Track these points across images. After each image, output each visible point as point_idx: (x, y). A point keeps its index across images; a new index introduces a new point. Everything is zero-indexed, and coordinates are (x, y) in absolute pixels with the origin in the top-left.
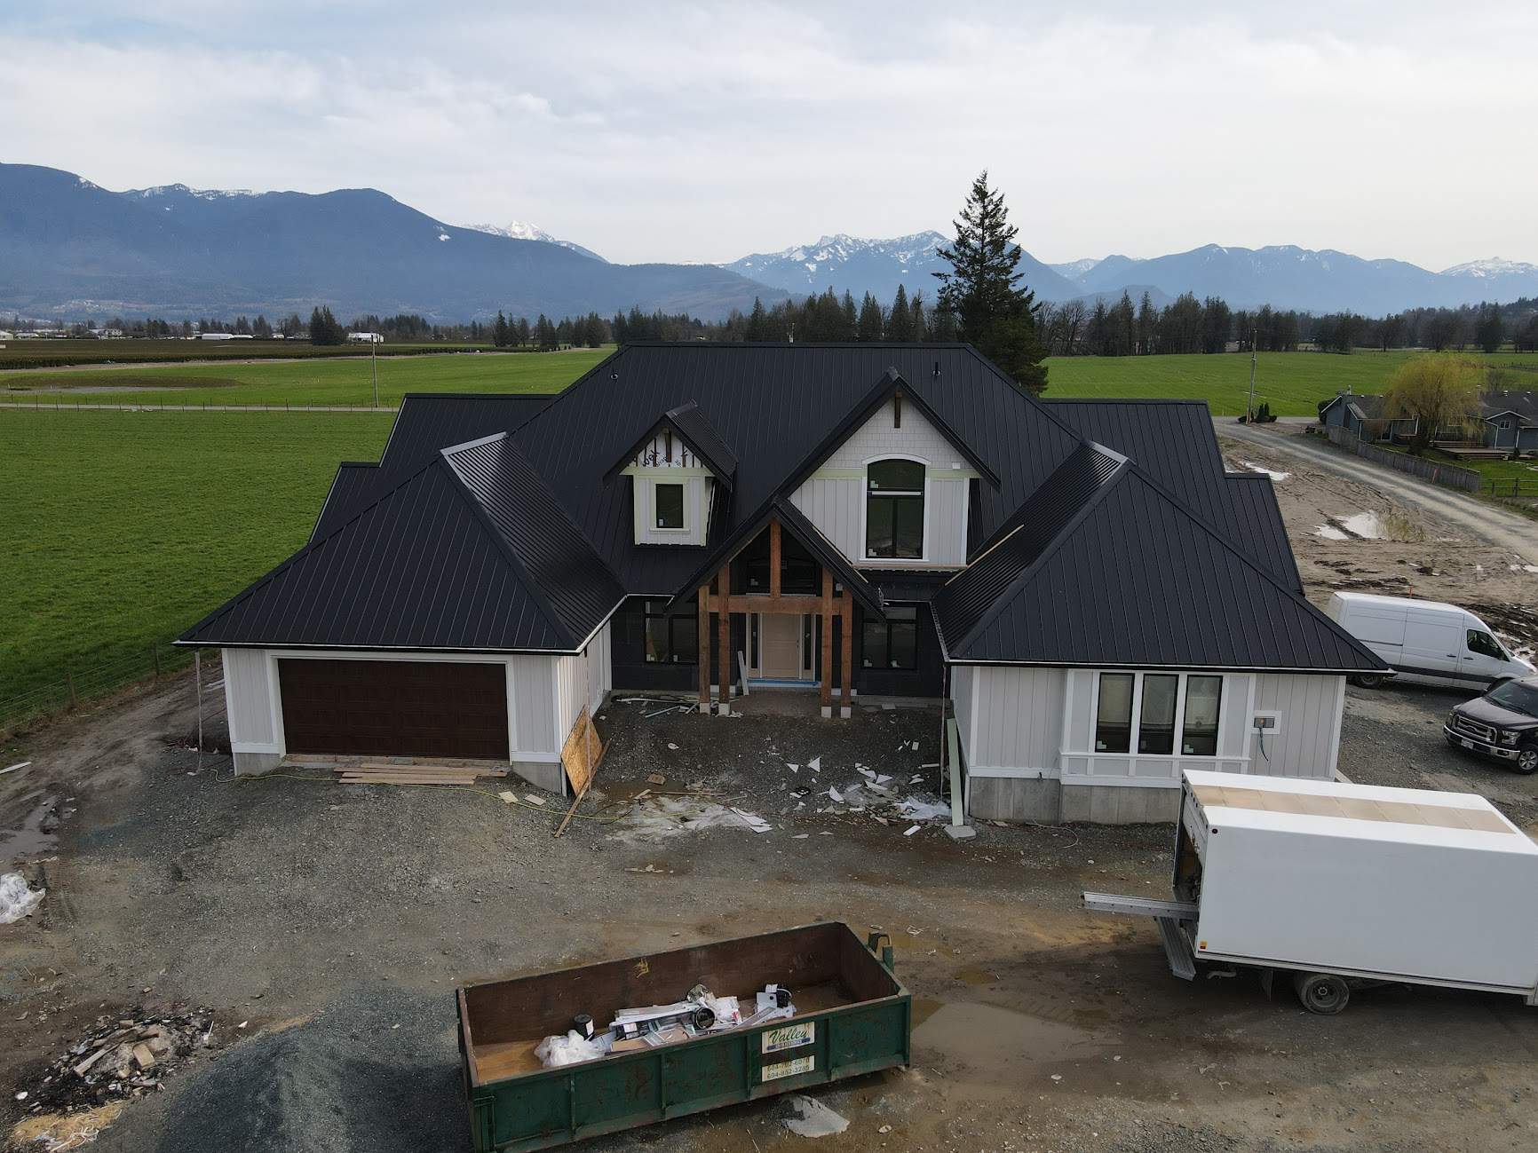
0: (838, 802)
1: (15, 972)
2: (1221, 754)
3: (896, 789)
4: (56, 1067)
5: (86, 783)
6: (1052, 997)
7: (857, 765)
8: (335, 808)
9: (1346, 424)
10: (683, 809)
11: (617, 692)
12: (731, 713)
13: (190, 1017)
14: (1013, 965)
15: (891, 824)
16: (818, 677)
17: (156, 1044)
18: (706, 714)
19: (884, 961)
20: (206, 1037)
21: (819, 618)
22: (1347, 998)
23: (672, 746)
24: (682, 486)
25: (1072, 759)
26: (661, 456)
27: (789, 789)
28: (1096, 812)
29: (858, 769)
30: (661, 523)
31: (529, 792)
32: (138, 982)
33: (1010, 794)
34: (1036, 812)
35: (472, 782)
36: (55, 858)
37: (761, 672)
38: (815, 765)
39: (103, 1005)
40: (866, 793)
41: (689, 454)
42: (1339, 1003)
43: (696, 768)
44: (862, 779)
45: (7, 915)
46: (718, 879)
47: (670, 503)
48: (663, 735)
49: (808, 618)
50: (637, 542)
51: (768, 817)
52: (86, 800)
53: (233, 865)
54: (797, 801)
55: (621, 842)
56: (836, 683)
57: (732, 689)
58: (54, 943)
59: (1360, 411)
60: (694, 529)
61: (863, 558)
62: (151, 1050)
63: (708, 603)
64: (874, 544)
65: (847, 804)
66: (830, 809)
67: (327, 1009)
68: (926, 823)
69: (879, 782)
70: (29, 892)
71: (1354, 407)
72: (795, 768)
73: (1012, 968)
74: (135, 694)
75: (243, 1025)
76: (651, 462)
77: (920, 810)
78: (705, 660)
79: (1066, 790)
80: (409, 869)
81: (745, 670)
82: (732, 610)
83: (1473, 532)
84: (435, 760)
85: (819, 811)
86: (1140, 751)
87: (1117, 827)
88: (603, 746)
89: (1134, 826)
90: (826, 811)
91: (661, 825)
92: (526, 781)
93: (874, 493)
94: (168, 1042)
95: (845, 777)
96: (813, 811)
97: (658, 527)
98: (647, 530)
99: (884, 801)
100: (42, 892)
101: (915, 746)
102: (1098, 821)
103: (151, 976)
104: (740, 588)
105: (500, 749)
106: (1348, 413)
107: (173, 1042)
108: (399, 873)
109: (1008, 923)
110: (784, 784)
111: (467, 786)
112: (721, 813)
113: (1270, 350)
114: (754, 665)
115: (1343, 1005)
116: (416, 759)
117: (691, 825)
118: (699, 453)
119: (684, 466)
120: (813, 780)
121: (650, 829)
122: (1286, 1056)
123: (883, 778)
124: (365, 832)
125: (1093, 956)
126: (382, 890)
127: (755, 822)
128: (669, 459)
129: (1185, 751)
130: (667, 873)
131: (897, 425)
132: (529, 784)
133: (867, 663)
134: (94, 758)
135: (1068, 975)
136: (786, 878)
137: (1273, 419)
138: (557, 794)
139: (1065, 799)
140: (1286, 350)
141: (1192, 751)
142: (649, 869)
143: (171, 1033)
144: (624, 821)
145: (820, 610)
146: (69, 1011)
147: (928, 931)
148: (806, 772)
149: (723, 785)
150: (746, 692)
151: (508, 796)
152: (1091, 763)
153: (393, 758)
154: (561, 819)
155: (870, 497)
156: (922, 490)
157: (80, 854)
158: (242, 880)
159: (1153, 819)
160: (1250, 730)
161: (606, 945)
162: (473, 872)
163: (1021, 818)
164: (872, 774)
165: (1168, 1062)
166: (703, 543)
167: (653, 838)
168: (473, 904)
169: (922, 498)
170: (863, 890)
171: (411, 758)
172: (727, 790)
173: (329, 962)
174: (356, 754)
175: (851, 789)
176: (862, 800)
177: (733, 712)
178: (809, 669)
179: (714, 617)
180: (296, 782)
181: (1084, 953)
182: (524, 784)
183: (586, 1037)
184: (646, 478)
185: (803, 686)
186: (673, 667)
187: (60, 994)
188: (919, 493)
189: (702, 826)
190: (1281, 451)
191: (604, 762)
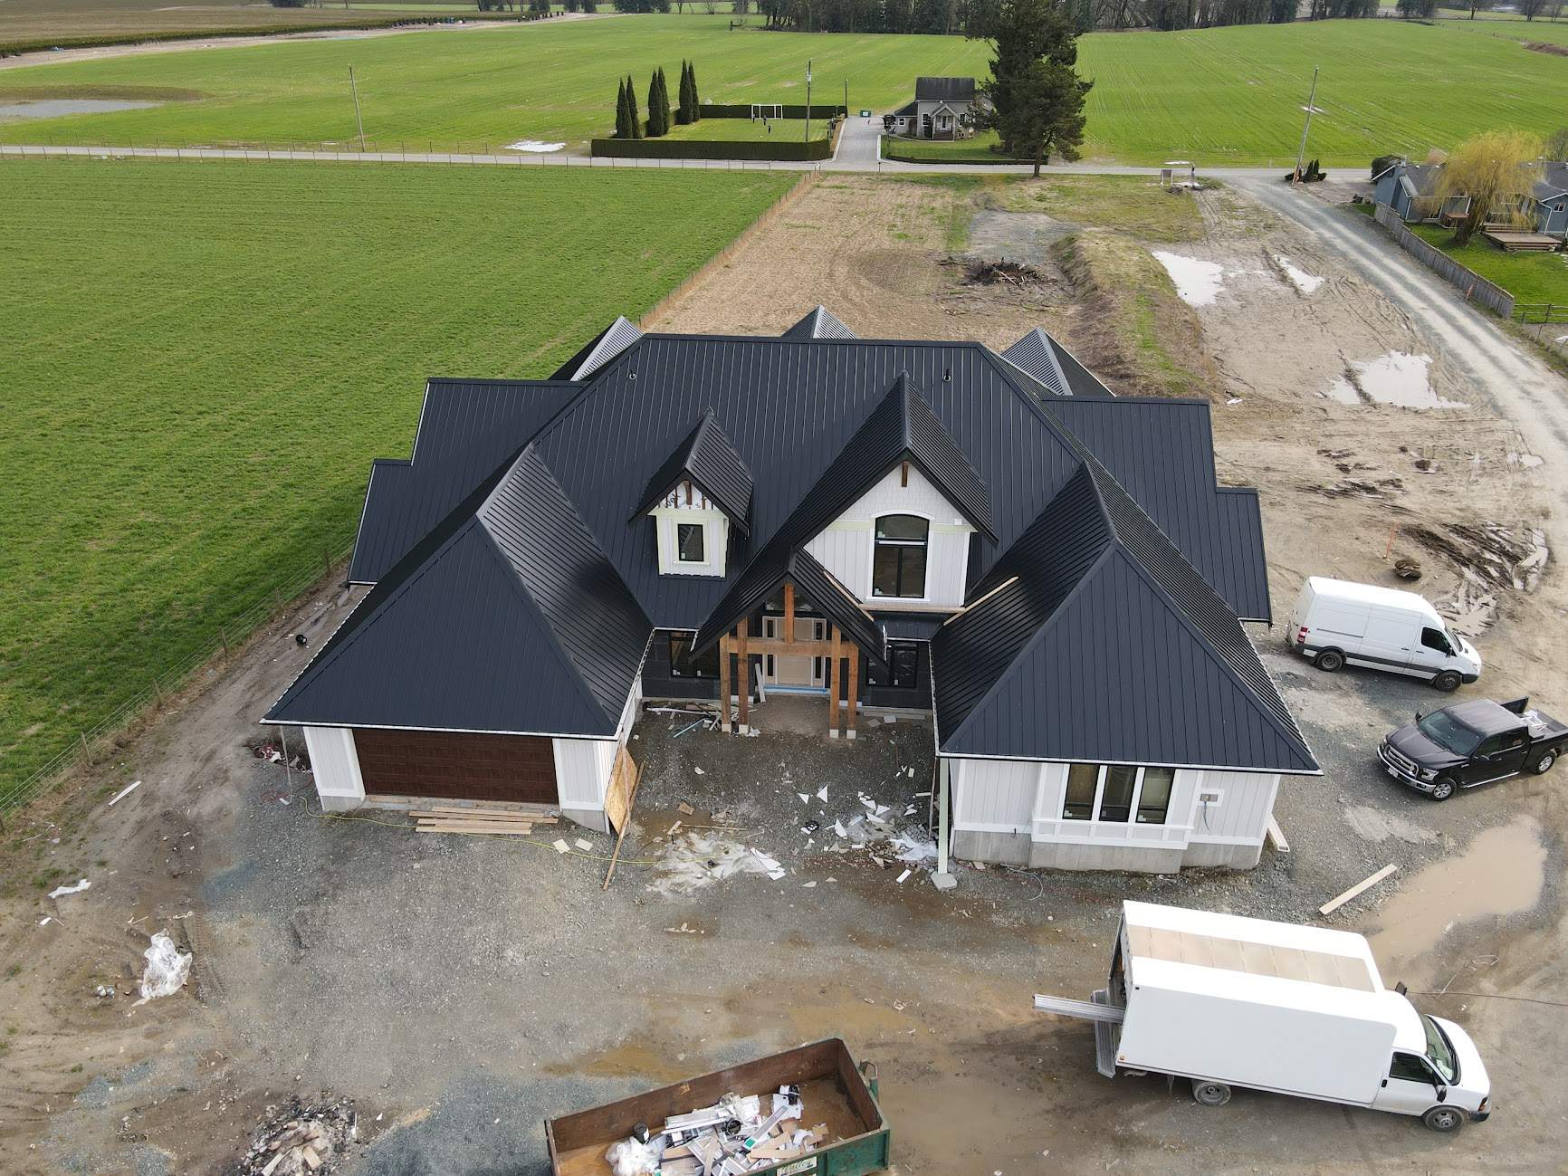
0: (842, 838)
1: (190, 1057)
2: (1169, 823)
3: (892, 821)
4: (245, 1164)
5: (195, 811)
6: (1003, 1084)
7: (860, 794)
8: (416, 866)
9: (1394, 205)
10: (710, 850)
11: (648, 699)
12: (749, 732)
13: (337, 1109)
14: (976, 1046)
15: (887, 866)
16: (828, 685)
17: (319, 1144)
18: (728, 733)
19: (871, 1089)
20: (354, 1131)
21: (828, 660)
22: (1228, 1098)
23: (699, 771)
24: (702, 526)
25: (1042, 824)
26: (682, 498)
27: (801, 824)
28: (1061, 862)
29: (861, 799)
30: (683, 556)
31: (578, 836)
32: (290, 1069)
33: (988, 843)
34: (1009, 855)
35: (529, 832)
36: (190, 913)
37: (776, 679)
38: (823, 794)
39: (267, 1093)
40: (867, 827)
41: (708, 503)
42: (1222, 1100)
43: (720, 796)
44: (862, 810)
45: (167, 986)
46: (740, 942)
47: (691, 540)
48: (690, 757)
49: (818, 660)
50: (661, 572)
51: (784, 860)
52: (200, 835)
53: (342, 935)
54: (806, 837)
55: (659, 895)
56: (844, 696)
57: (751, 699)
58: (214, 1021)
59: (1412, 185)
60: (714, 562)
61: (870, 597)
62: (316, 1150)
63: (727, 645)
64: (880, 585)
65: (850, 840)
66: (835, 848)
67: (441, 1100)
68: (916, 866)
69: (878, 813)
70: (179, 956)
71: (1407, 182)
72: (805, 798)
73: (974, 1050)
74: (212, 679)
75: (379, 1118)
76: (673, 504)
77: (911, 849)
78: (726, 690)
79: (1034, 845)
80: (487, 939)
81: (763, 679)
82: (750, 651)
83: (1487, 392)
84: (494, 803)
85: (826, 849)
86: (1101, 819)
87: (1078, 872)
88: (639, 769)
89: (1091, 872)
90: (831, 850)
91: (692, 872)
92: (574, 823)
93: (881, 542)
94: (327, 1141)
95: (848, 808)
96: (820, 849)
97: (680, 559)
98: (670, 561)
99: (881, 836)
100: (189, 955)
101: (911, 773)
102: (1061, 868)
103: (299, 1060)
104: (755, 631)
105: (551, 796)
106: (1399, 186)
107: (330, 1140)
108: (478, 945)
109: (975, 997)
110: (797, 818)
111: (525, 836)
112: (742, 854)
113: (1345, 17)
114: (770, 673)
115: (1224, 1102)
116: (479, 802)
117: (717, 872)
118: (716, 502)
119: (704, 508)
120: (822, 812)
121: (682, 876)
122: (1173, 1151)
123: (882, 809)
124: (446, 896)
125: (1041, 1037)
126: (468, 965)
127: (769, 866)
128: (689, 502)
129: (1139, 820)
130: (697, 934)
131: (904, 484)
132: (578, 826)
133: (871, 681)
134: (193, 776)
135: (1017, 1059)
136: (796, 940)
137: (1322, 177)
138: (601, 833)
139: (1034, 851)
140: (1363, 17)
141: (1145, 820)
142: (684, 928)
143: (328, 1131)
144: (659, 866)
145: (830, 653)
146: (243, 1099)
147: (910, 1007)
148: (816, 802)
149: (745, 817)
150: (763, 699)
151: (561, 846)
152: (1058, 828)
153: (458, 801)
154: (606, 866)
155: (877, 547)
156: (926, 539)
157: (211, 908)
158: (352, 952)
159: (1107, 868)
160: (1197, 803)
161: (653, 1023)
162: (540, 939)
163: (997, 859)
164: (872, 804)
165: (1084, 1156)
166: (723, 575)
167: (686, 890)
168: (542, 977)
169: (925, 549)
170: (860, 954)
171: (474, 801)
172: (748, 823)
173: (436, 1047)
174: (426, 796)
175: (856, 821)
176: (862, 835)
177: (752, 730)
178: (820, 677)
179: (734, 657)
180: (378, 829)
181: (1033, 1032)
182: (573, 827)
183: (642, 1142)
184: (669, 517)
185: (814, 692)
186: (696, 681)
187: (231, 1083)
188: (923, 544)
189: (726, 874)
190: (1321, 237)
191: (641, 788)
